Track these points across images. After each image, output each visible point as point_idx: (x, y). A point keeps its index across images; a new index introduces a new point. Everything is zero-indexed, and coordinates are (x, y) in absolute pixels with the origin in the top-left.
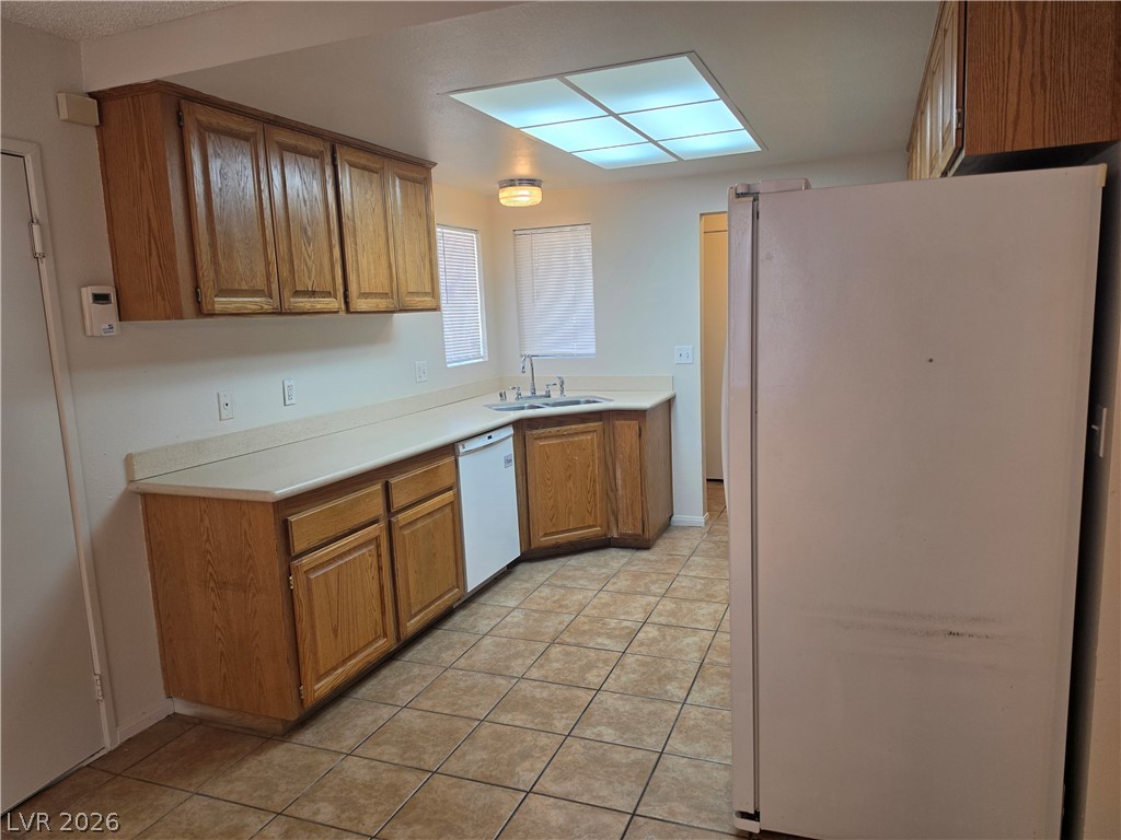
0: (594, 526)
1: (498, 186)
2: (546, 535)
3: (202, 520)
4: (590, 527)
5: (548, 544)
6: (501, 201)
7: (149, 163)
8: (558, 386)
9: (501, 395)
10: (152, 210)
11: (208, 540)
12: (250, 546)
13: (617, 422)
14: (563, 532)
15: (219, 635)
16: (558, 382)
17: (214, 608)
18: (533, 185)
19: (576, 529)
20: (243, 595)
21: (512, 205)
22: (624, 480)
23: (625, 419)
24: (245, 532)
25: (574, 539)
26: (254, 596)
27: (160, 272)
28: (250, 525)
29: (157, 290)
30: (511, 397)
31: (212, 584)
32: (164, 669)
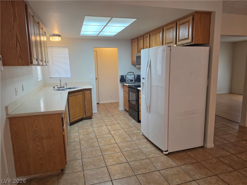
0: (81, 115)
1: (49, 36)
2: (73, 119)
3: (34, 122)
4: (81, 116)
5: (74, 121)
6: (50, 40)
7: (18, 21)
8: (66, 85)
9: (54, 87)
10: (18, 34)
11: (37, 127)
12: (52, 126)
13: (85, 92)
14: (76, 118)
15: (40, 153)
16: (65, 84)
17: (38, 146)
18: (59, 36)
19: (78, 117)
20: (49, 140)
21: (53, 41)
22: (87, 104)
23: (87, 91)
24: (51, 123)
25: (78, 119)
26: (53, 139)
27: (21, 52)
28: (53, 120)
29: (19, 57)
30: (56, 88)
31: (37, 139)
32: (16, 169)
